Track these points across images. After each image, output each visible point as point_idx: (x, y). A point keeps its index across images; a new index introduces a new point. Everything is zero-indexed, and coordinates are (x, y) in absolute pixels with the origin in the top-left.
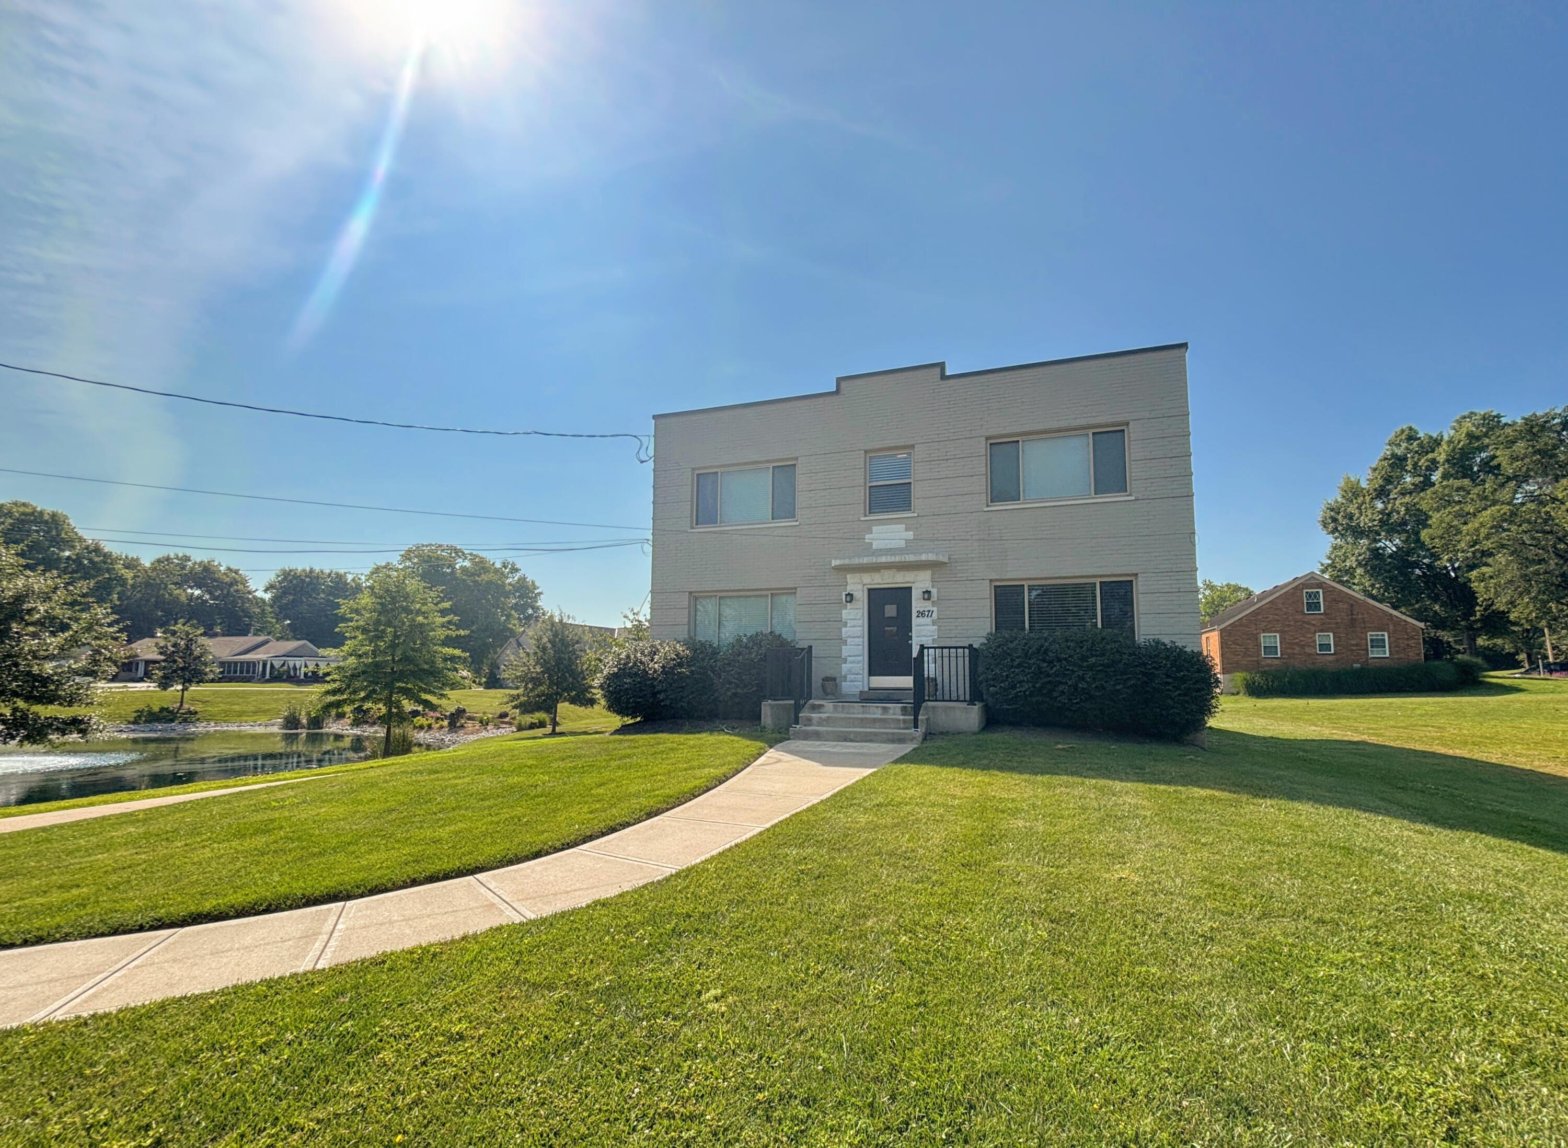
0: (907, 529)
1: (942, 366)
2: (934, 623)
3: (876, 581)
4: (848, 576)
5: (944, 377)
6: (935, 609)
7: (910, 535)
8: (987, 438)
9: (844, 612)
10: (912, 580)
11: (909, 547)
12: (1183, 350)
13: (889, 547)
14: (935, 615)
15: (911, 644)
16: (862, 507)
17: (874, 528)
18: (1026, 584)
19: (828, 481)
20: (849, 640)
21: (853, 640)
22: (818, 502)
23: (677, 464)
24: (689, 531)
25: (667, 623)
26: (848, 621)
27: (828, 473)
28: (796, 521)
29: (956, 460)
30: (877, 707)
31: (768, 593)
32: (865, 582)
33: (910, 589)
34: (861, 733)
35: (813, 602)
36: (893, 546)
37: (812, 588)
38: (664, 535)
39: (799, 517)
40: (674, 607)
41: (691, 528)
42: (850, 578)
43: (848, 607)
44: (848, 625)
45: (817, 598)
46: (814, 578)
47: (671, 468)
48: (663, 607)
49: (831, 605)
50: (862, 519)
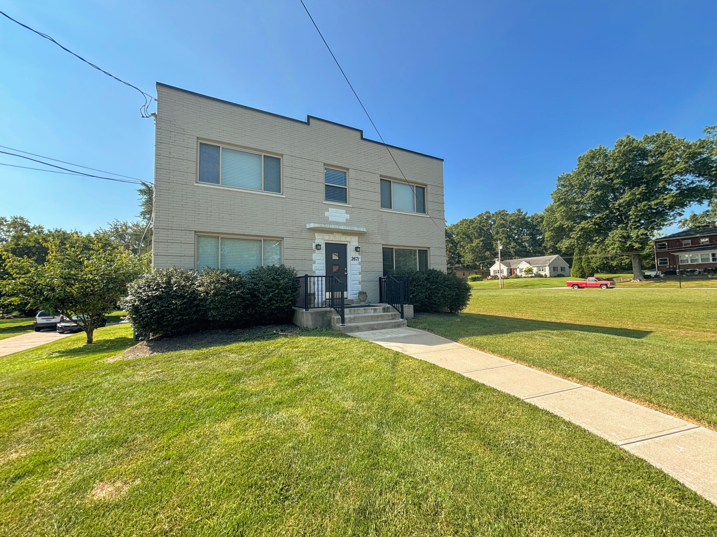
0: (347, 213)
1: (361, 132)
5: (362, 138)
6: (360, 256)
7: (348, 216)
8: (381, 176)
9: (314, 255)
10: (349, 240)
11: (348, 222)
12: (441, 162)
13: (337, 221)
14: (360, 260)
15: (347, 275)
16: (323, 196)
17: (330, 209)
18: (394, 247)
19: (303, 175)
20: (317, 271)
21: (319, 271)
22: (297, 186)
23: (183, 130)
24: (195, 184)
25: (172, 254)
26: (316, 261)
27: (303, 170)
28: (282, 195)
29: (368, 183)
30: (371, 309)
31: (262, 239)
32: (325, 239)
33: (346, 245)
34: (380, 324)
35: (295, 248)
36: (340, 221)
37: (294, 239)
38: (169, 182)
39: (285, 192)
40: (180, 242)
41: (197, 183)
42: (317, 235)
43: (316, 253)
44: (316, 263)
45: (297, 246)
46: (295, 233)
47: (176, 131)
48: (169, 241)
49: (306, 250)
50: (324, 202)
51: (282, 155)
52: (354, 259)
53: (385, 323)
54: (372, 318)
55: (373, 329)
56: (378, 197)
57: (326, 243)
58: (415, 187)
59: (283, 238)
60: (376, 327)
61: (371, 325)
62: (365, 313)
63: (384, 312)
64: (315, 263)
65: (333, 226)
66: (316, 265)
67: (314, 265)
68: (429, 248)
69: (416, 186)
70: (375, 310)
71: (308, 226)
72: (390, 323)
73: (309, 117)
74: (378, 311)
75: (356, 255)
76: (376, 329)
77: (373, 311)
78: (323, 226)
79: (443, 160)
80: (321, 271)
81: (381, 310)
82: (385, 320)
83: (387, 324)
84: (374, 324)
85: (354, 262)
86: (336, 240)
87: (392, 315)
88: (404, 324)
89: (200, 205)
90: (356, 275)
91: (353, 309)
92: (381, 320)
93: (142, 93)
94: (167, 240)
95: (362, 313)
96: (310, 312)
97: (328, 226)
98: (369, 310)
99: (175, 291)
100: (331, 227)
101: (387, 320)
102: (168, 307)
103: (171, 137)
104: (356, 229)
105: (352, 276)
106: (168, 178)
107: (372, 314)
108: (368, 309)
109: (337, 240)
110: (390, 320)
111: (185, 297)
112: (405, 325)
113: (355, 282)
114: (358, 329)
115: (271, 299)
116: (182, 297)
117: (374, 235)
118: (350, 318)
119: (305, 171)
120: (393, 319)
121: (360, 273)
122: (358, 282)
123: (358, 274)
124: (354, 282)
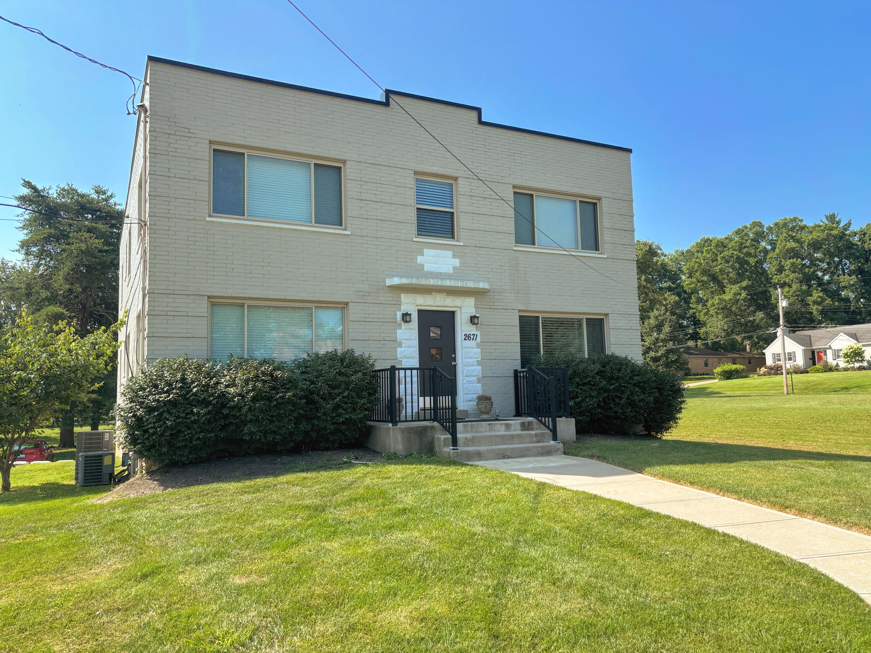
0: (454, 256)
1: (479, 111)
2: (478, 346)
3: (428, 303)
4: (402, 296)
5: (481, 122)
6: (478, 333)
7: (456, 262)
8: (514, 187)
9: (399, 331)
10: (459, 305)
11: (457, 273)
12: (628, 153)
13: (438, 270)
14: (479, 339)
15: (455, 366)
16: (414, 228)
17: (425, 250)
18: (540, 315)
19: (380, 193)
20: (404, 360)
21: (406, 360)
22: (368, 213)
23: (188, 131)
24: (208, 219)
25: (175, 335)
26: (403, 341)
27: (379, 185)
28: (345, 229)
29: (491, 200)
30: (501, 424)
31: (312, 305)
32: (418, 303)
33: (453, 313)
34: (516, 449)
35: (367, 320)
36: (441, 271)
37: (366, 304)
38: (169, 218)
39: (349, 226)
40: (185, 314)
41: (210, 216)
42: (405, 298)
43: (403, 327)
44: (403, 345)
45: (371, 316)
46: (367, 294)
47: (177, 133)
48: (169, 313)
49: (385, 324)
50: (415, 239)
51: (344, 162)
52: (467, 337)
53: (525, 448)
54: (503, 439)
55: (504, 457)
56: (510, 226)
57: (419, 311)
58: (578, 204)
59: (347, 304)
60: (509, 453)
61: (500, 449)
62: (490, 430)
63: (522, 430)
64: (400, 345)
65: (432, 282)
66: (403, 349)
67: (399, 350)
68: (606, 315)
69: (580, 201)
70: (508, 426)
71: (389, 282)
72: (534, 447)
73: (388, 92)
74: (513, 428)
75: (472, 330)
76: (509, 457)
77: (503, 428)
78: (414, 281)
79: (630, 151)
80: (412, 360)
81: (518, 427)
82: (526, 443)
83: (527, 449)
84: (507, 449)
85: (468, 343)
86: (436, 304)
87: (536, 435)
88: (558, 449)
89: (216, 253)
90: (472, 365)
91: (470, 423)
92: (518, 443)
93: (130, 77)
94: (167, 311)
95: (486, 432)
96: (400, 428)
97: (423, 282)
98: (496, 426)
99: (195, 394)
100: (428, 283)
101: (528, 443)
102: (186, 418)
103: (170, 143)
104: (471, 285)
105: (466, 368)
106: (167, 211)
107: (502, 433)
108: (495, 424)
109: (439, 304)
110: (533, 442)
111: (209, 403)
112: (559, 452)
113: (471, 379)
114: (480, 456)
115: (337, 406)
116: (205, 403)
117: (504, 294)
118: (467, 438)
119: (383, 186)
120: (538, 442)
121: (479, 363)
122: (475, 379)
123: (475, 363)
124: (468, 379)
